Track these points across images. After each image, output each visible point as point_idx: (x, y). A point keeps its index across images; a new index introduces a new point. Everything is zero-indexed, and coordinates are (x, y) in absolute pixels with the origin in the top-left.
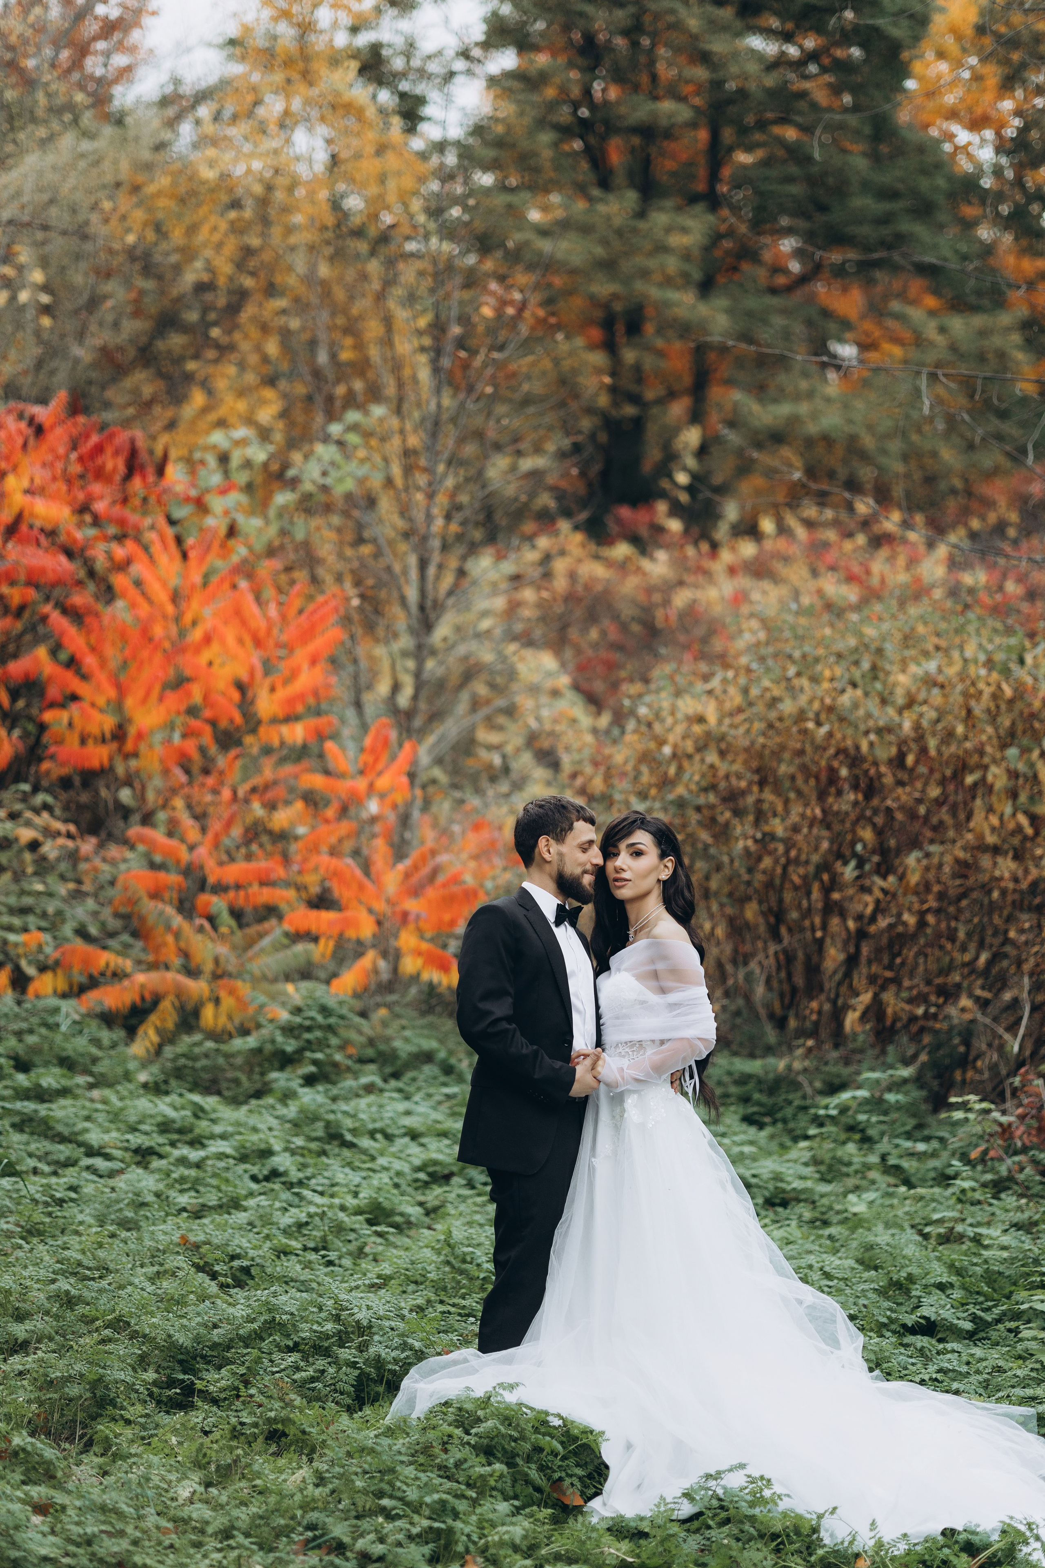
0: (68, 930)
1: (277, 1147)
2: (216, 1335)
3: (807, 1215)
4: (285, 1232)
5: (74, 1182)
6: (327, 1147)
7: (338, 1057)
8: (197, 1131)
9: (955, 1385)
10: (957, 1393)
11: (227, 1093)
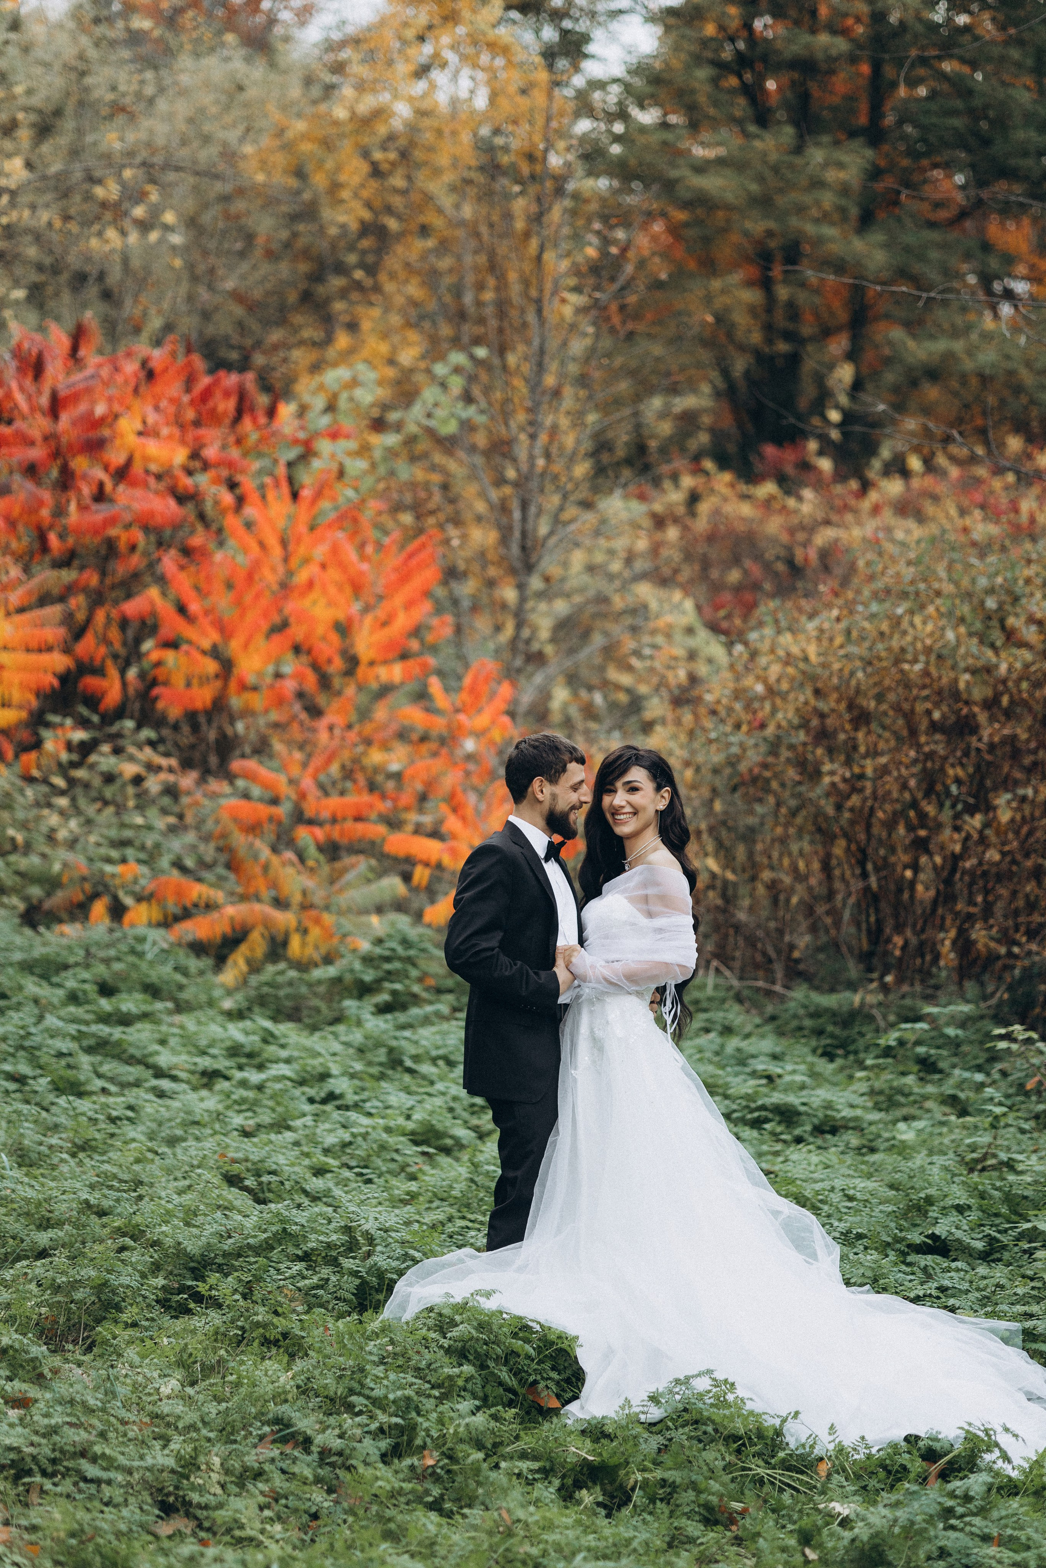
0: (165, 862)
1: (335, 1070)
2: (228, 1245)
3: (855, 1142)
4: (326, 1151)
5: (132, 1101)
6: (390, 1072)
7: (416, 989)
8: (265, 1055)
9: (951, 1302)
10: (952, 1310)
11: (307, 1021)
